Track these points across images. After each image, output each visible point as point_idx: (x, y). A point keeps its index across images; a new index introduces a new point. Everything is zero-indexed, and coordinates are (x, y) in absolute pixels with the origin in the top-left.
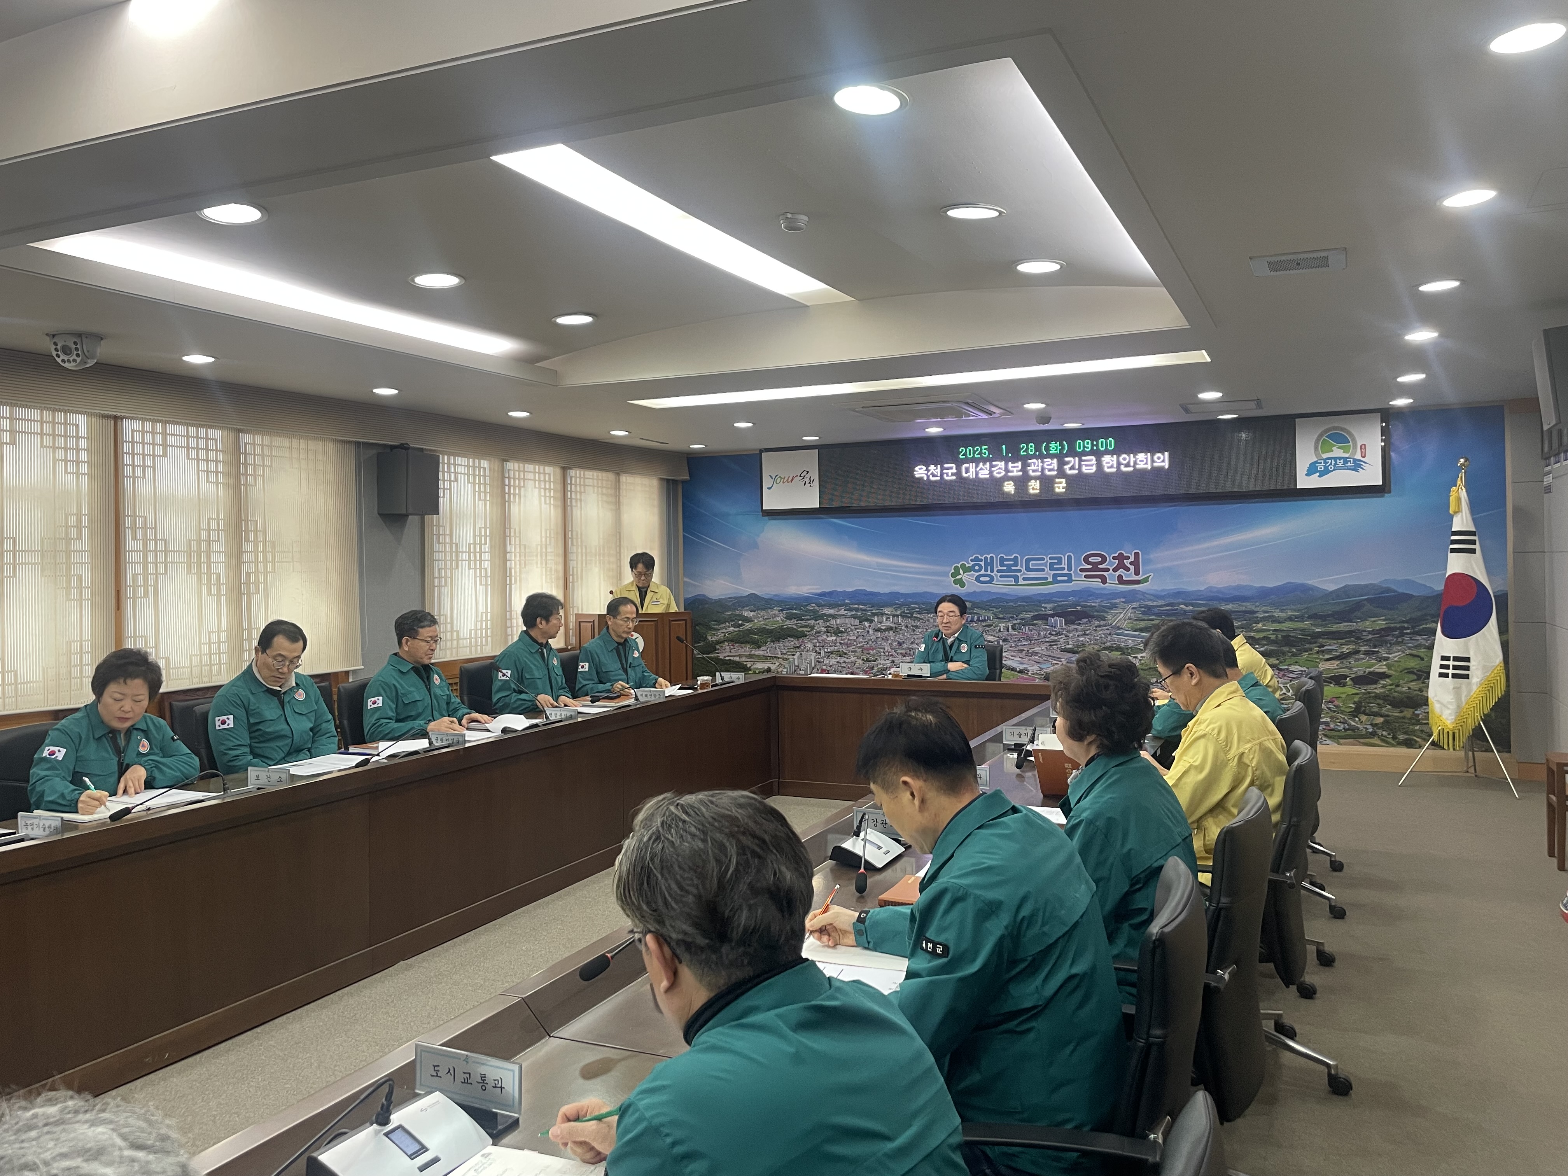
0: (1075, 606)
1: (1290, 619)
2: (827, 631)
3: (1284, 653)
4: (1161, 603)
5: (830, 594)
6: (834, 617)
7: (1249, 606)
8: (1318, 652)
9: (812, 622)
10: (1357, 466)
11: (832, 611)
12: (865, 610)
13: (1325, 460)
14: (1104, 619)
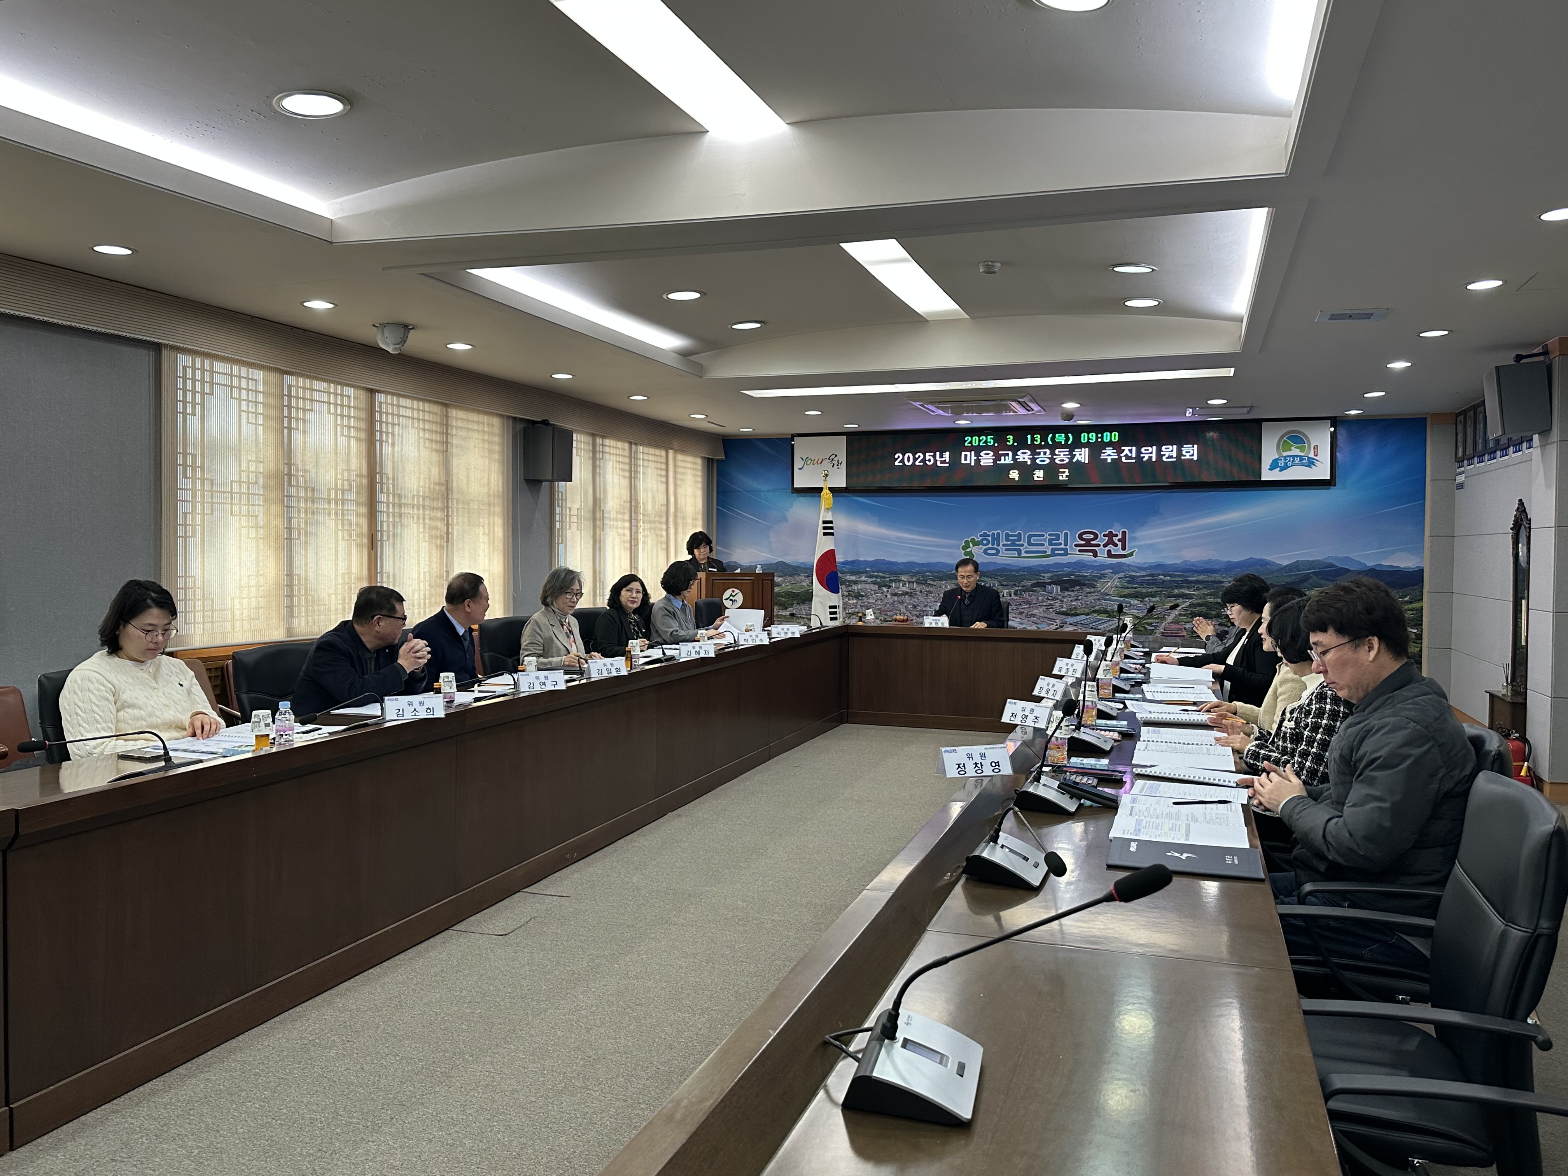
0: (1069, 575)
2: (849, 595)
4: (1143, 573)
5: (853, 563)
6: (856, 583)
10: (1311, 463)
11: (853, 578)
13: (1285, 457)
14: (1094, 586)
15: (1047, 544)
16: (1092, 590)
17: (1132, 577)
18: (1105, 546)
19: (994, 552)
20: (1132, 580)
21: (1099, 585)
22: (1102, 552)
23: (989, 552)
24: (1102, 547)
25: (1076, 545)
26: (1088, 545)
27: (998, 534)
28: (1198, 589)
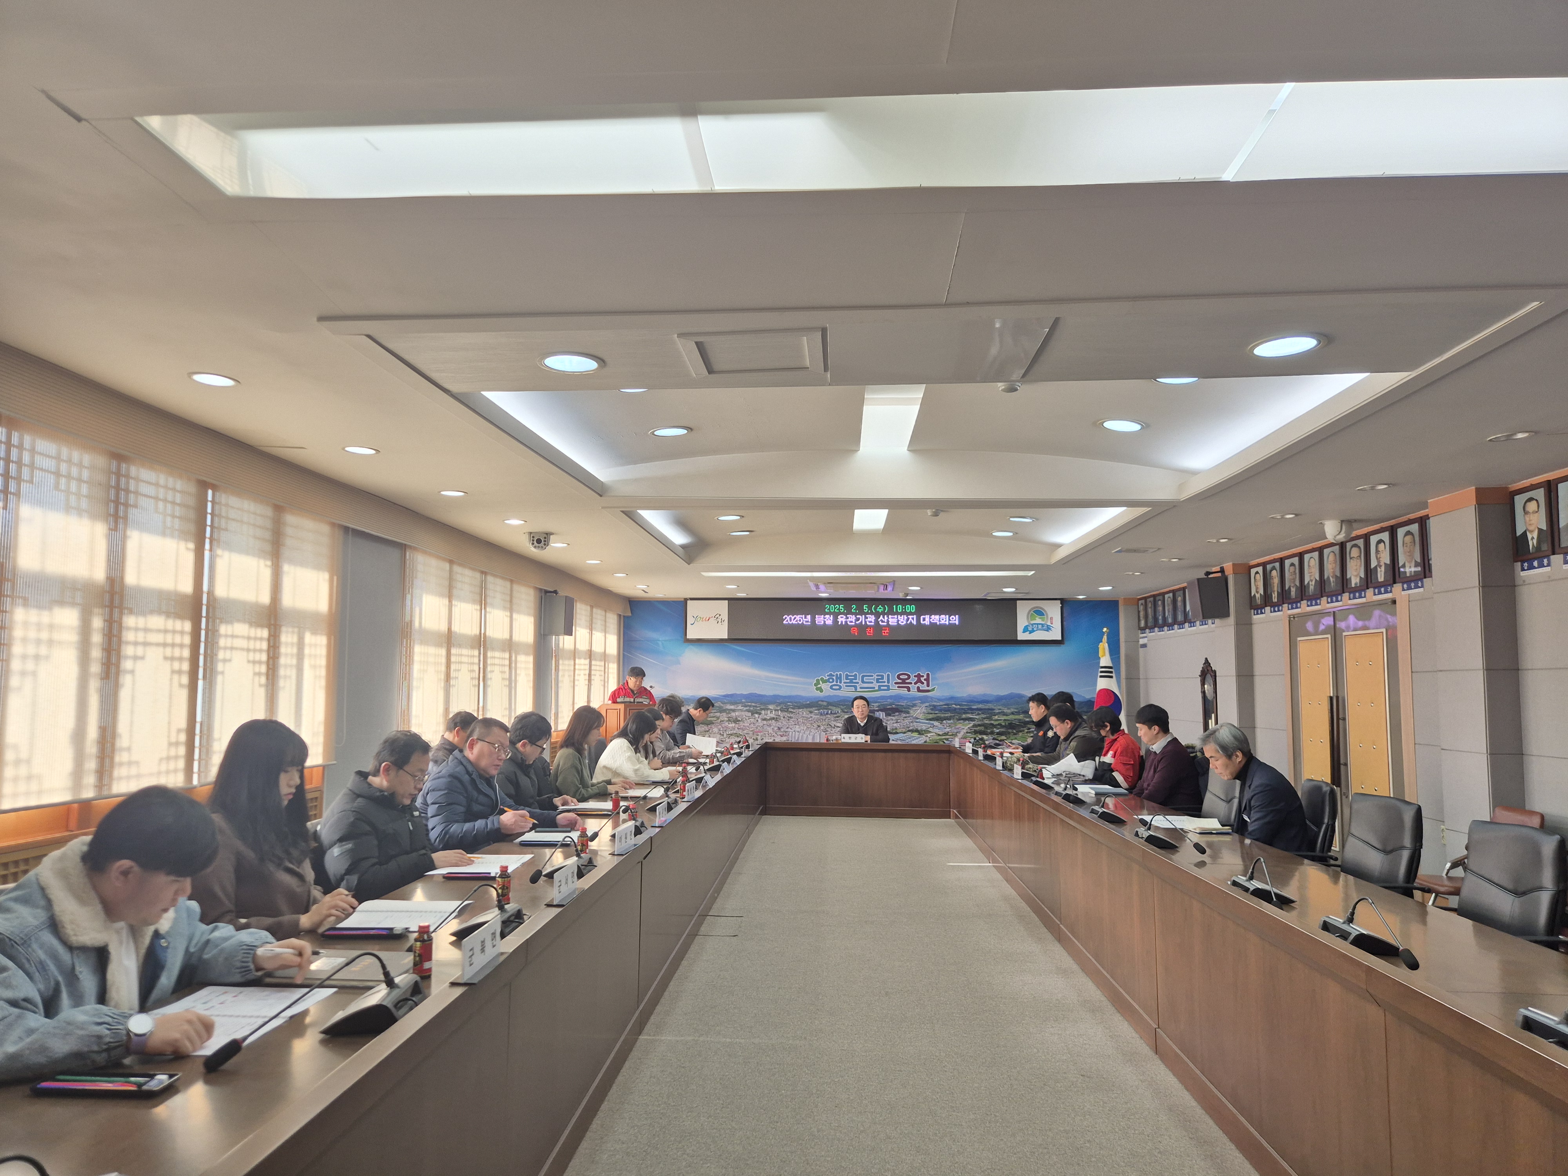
0: (891, 704)
1: (1013, 713)
2: (729, 720)
3: (1009, 733)
4: (941, 703)
5: (732, 696)
6: (734, 711)
7: (990, 706)
8: (1027, 732)
9: (718, 714)
10: (1048, 629)
11: (732, 707)
12: (756, 707)
13: (1032, 624)
14: (908, 713)
15: (875, 682)
16: (908, 715)
17: (935, 706)
18: (916, 683)
19: (838, 687)
20: (934, 708)
21: (911, 712)
22: (913, 688)
23: (834, 687)
24: (913, 684)
25: (896, 683)
26: (903, 683)
27: (840, 674)
28: (979, 714)
